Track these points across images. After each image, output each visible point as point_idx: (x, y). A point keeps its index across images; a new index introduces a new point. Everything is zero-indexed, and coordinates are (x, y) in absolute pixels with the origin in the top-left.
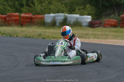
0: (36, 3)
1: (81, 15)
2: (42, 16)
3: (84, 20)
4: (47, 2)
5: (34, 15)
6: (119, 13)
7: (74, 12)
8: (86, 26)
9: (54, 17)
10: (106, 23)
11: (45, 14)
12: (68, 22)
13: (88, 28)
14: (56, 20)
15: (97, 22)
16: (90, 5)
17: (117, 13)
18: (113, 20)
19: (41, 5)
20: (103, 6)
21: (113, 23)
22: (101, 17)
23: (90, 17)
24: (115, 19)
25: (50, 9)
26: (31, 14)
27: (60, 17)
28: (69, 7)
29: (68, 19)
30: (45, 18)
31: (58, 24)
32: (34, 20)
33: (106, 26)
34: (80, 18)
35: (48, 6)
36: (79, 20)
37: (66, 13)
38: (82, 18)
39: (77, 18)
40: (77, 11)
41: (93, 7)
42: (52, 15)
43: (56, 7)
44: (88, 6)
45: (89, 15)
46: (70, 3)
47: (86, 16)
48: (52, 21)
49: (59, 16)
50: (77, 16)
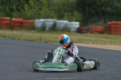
0: (26, 9)
1: (70, 21)
2: (33, 21)
3: (72, 26)
4: (37, 8)
5: (24, 20)
6: (105, 20)
7: (62, 18)
8: (74, 32)
9: (44, 22)
10: (94, 29)
11: (35, 19)
12: (57, 27)
13: (77, 33)
14: (46, 25)
15: (85, 28)
16: (78, 12)
17: (103, 20)
18: (100, 27)
19: (31, 11)
20: (90, 13)
21: (100, 30)
22: (87, 24)
23: (78, 23)
24: (102, 26)
25: (40, 14)
26: (22, 18)
27: (50, 22)
28: (58, 13)
29: (58, 25)
30: (35, 23)
31: (47, 29)
32: (24, 25)
33: (94, 32)
34: (69, 24)
35: (38, 12)
36: (68, 26)
37: (56, 19)
38: (71, 24)
39: (66, 24)
40: (66, 17)
41: (81, 14)
42: (42, 20)
43: (46, 13)
44: (76, 13)
45: (77, 21)
46: (58, 9)
47: (74, 23)
48: (42, 26)
49: (48, 21)
50: (66, 22)
